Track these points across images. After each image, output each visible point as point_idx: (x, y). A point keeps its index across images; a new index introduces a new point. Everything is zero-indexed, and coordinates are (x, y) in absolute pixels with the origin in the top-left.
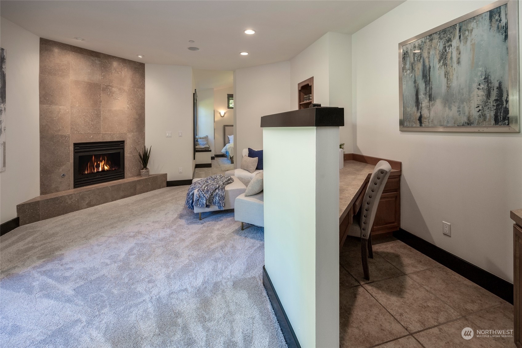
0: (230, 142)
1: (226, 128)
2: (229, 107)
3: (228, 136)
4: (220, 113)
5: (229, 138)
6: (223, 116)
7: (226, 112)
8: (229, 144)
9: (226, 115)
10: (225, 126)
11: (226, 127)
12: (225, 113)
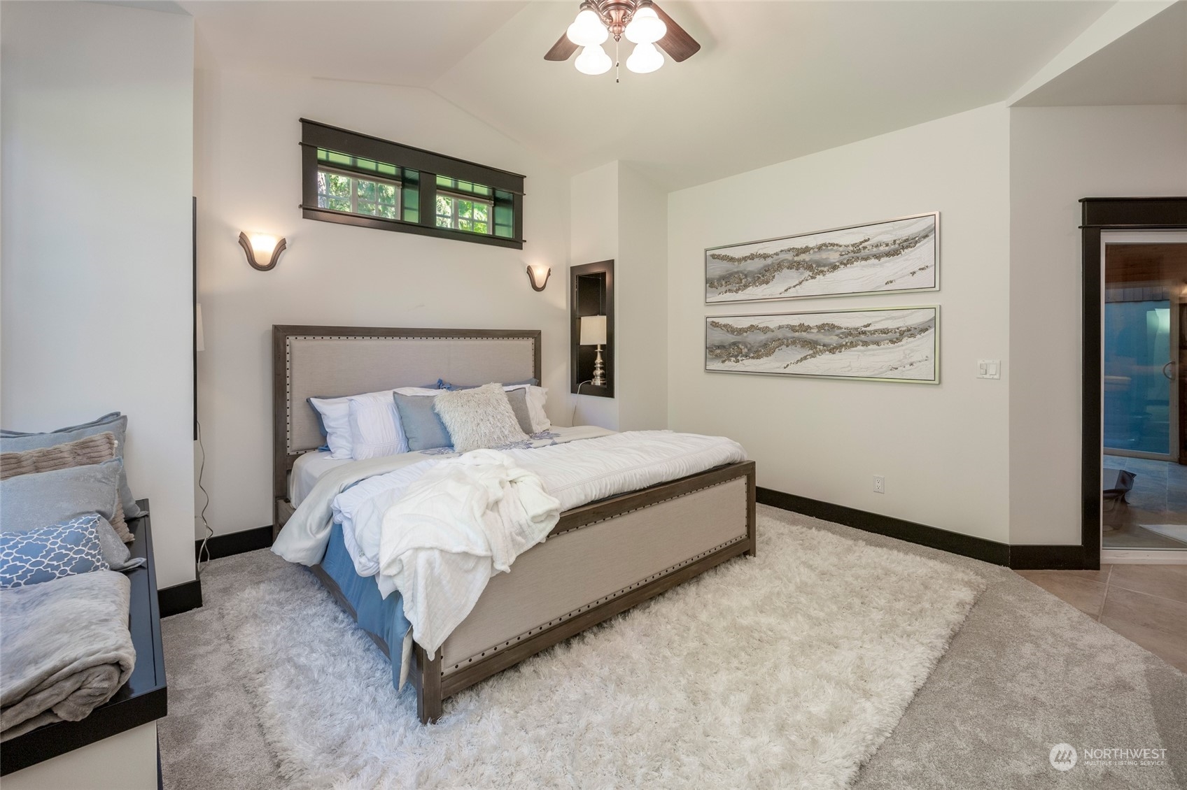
0: (331, 441)
1: (296, 345)
2: (309, 208)
3: (313, 400)
4: (243, 241)
5: (317, 417)
6: (266, 261)
7: (294, 239)
8: (326, 457)
9: (286, 259)
10: (281, 335)
11: (291, 340)
12: (282, 246)
